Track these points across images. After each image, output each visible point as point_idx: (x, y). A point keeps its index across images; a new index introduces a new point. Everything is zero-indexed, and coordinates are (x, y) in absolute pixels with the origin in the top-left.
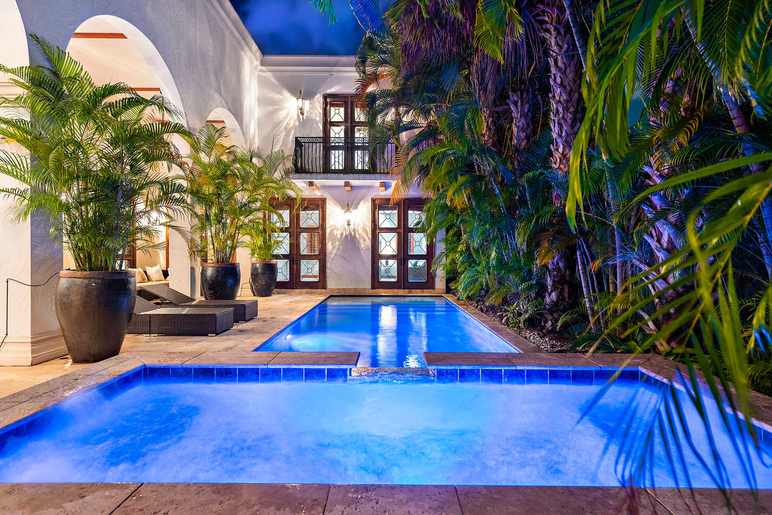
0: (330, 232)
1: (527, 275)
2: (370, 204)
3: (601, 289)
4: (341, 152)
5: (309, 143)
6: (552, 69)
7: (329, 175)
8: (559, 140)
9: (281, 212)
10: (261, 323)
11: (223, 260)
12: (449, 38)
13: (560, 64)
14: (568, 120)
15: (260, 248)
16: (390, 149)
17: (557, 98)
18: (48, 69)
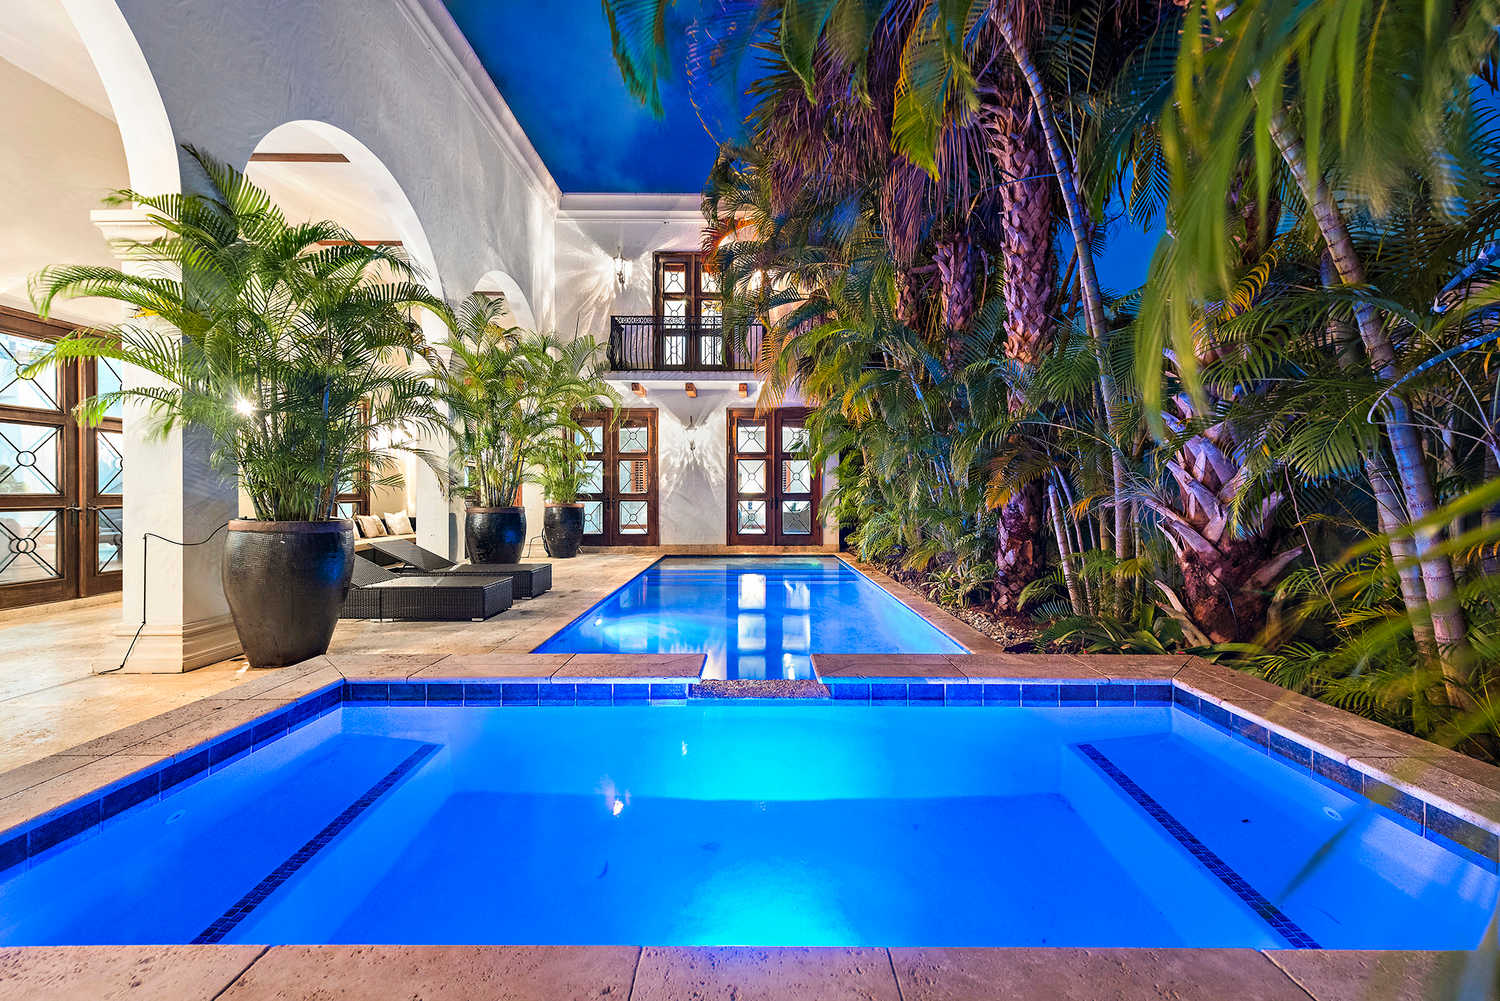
0: (665, 460)
1: (967, 523)
2: (723, 417)
3: (1087, 547)
4: (680, 338)
5: (631, 324)
6: (1005, 204)
7: (662, 373)
8: (1017, 315)
9: (590, 429)
10: (555, 600)
11: (499, 502)
12: (845, 155)
13: (1018, 195)
14: (1031, 282)
15: (558, 484)
16: (754, 335)
17: (1014, 249)
18: (213, 200)
